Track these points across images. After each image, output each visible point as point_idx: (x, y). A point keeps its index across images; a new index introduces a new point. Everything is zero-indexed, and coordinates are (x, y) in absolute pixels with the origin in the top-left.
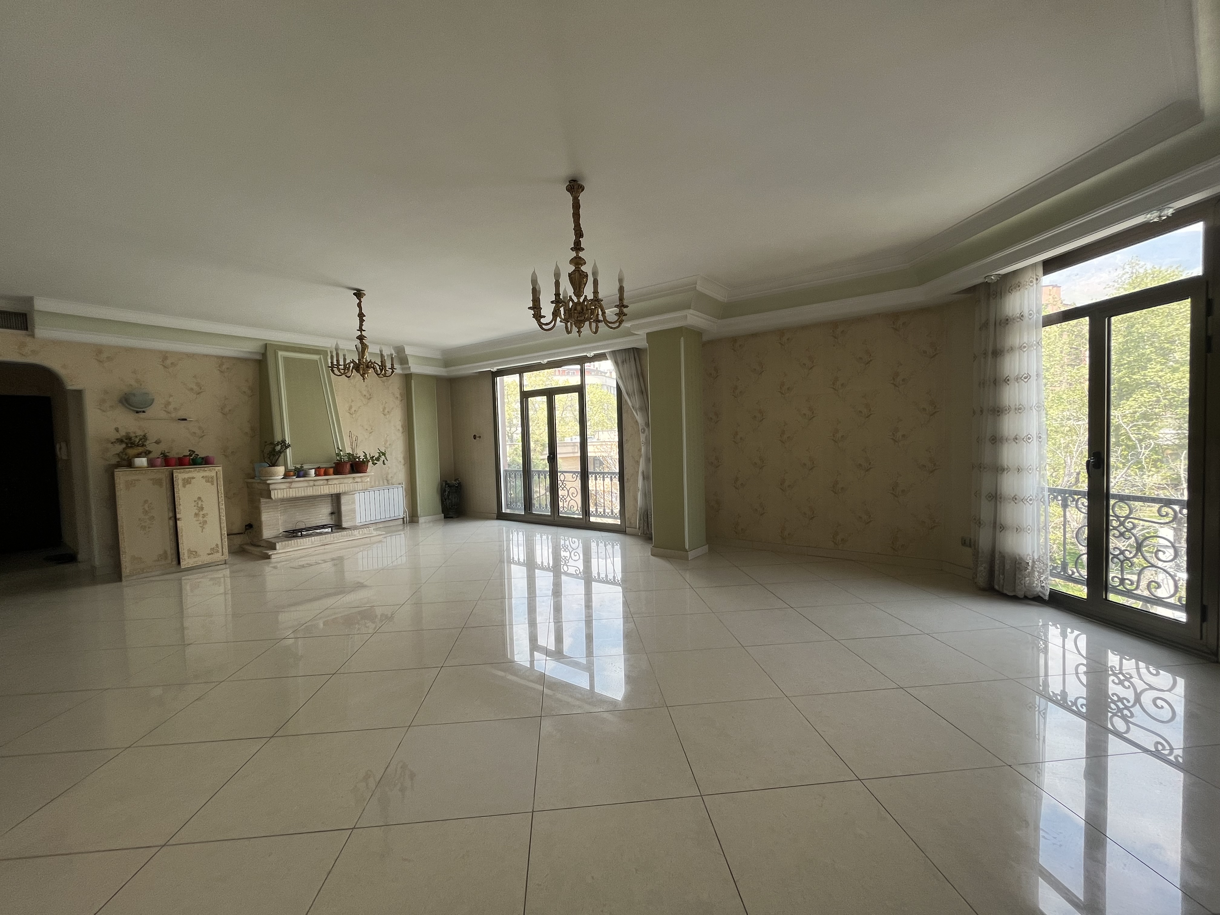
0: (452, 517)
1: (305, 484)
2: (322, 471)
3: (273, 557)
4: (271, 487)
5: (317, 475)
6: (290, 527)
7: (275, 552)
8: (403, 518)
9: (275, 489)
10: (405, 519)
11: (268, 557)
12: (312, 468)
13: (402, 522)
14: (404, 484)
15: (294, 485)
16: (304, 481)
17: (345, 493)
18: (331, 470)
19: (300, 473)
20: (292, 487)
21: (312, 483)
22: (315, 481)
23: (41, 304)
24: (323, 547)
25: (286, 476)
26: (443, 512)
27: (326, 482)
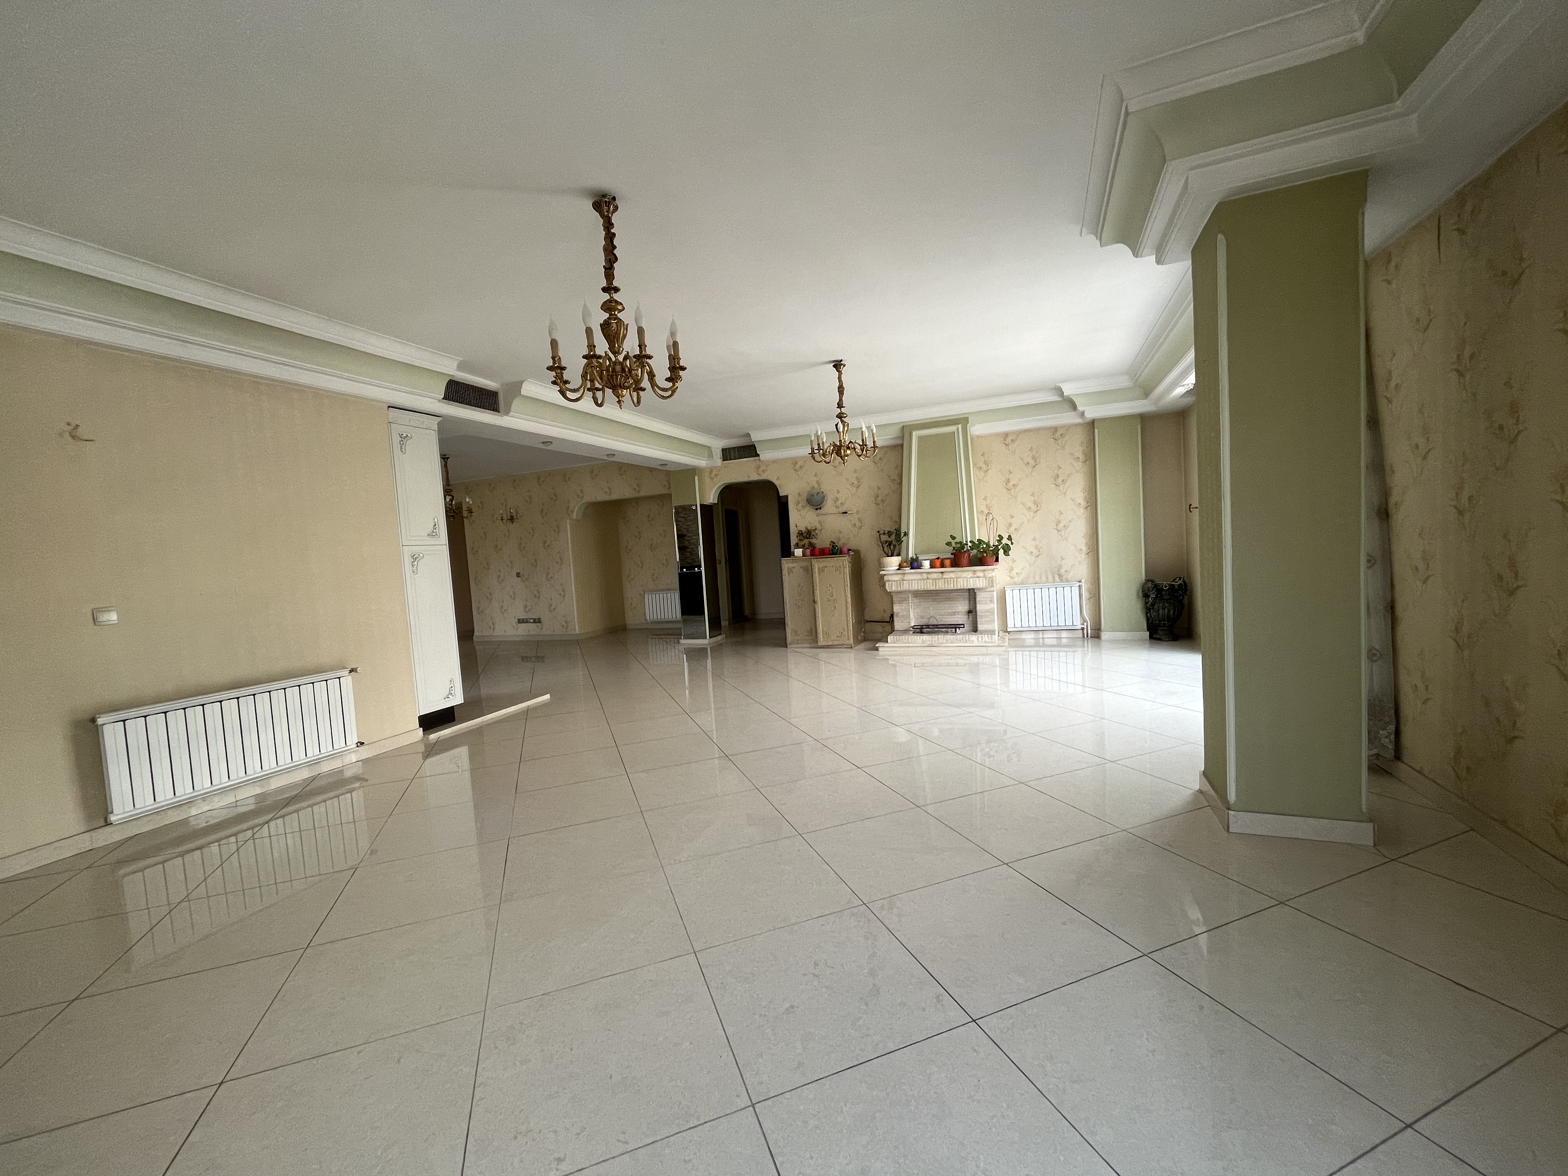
0: (1159, 639)
1: (919, 577)
2: (938, 563)
3: (880, 649)
4: (886, 578)
5: (932, 566)
6: (923, 622)
7: (886, 645)
8: (1083, 629)
9: (889, 581)
10: (1085, 631)
11: (877, 649)
12: (927, 558)
13: (1081, 636)
14: (1083, 581)
15: (907, 577)
16: (914, 573)
17: (979, 589)
18: (947, 562)
19: (915, 564)
20: (905, 578)
21: (925, 576)
22: (928, 573)
23: (756, 437)
24: (929, 649)
25: (900, 567)
26: (1148, 629)
27: (940, 575)
